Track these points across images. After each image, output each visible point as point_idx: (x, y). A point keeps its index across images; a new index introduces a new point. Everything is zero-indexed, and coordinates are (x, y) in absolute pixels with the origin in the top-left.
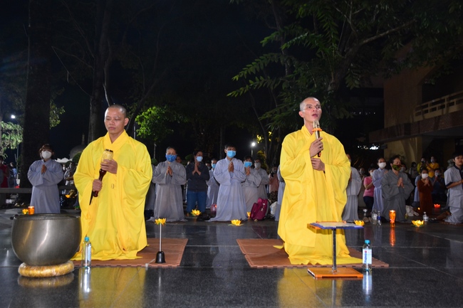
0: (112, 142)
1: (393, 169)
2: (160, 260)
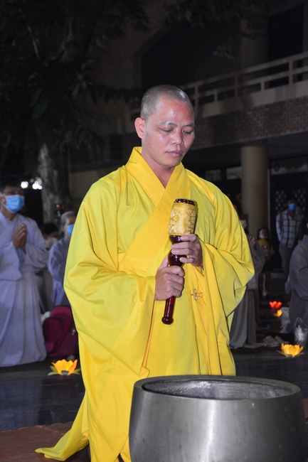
0: (165, 184)
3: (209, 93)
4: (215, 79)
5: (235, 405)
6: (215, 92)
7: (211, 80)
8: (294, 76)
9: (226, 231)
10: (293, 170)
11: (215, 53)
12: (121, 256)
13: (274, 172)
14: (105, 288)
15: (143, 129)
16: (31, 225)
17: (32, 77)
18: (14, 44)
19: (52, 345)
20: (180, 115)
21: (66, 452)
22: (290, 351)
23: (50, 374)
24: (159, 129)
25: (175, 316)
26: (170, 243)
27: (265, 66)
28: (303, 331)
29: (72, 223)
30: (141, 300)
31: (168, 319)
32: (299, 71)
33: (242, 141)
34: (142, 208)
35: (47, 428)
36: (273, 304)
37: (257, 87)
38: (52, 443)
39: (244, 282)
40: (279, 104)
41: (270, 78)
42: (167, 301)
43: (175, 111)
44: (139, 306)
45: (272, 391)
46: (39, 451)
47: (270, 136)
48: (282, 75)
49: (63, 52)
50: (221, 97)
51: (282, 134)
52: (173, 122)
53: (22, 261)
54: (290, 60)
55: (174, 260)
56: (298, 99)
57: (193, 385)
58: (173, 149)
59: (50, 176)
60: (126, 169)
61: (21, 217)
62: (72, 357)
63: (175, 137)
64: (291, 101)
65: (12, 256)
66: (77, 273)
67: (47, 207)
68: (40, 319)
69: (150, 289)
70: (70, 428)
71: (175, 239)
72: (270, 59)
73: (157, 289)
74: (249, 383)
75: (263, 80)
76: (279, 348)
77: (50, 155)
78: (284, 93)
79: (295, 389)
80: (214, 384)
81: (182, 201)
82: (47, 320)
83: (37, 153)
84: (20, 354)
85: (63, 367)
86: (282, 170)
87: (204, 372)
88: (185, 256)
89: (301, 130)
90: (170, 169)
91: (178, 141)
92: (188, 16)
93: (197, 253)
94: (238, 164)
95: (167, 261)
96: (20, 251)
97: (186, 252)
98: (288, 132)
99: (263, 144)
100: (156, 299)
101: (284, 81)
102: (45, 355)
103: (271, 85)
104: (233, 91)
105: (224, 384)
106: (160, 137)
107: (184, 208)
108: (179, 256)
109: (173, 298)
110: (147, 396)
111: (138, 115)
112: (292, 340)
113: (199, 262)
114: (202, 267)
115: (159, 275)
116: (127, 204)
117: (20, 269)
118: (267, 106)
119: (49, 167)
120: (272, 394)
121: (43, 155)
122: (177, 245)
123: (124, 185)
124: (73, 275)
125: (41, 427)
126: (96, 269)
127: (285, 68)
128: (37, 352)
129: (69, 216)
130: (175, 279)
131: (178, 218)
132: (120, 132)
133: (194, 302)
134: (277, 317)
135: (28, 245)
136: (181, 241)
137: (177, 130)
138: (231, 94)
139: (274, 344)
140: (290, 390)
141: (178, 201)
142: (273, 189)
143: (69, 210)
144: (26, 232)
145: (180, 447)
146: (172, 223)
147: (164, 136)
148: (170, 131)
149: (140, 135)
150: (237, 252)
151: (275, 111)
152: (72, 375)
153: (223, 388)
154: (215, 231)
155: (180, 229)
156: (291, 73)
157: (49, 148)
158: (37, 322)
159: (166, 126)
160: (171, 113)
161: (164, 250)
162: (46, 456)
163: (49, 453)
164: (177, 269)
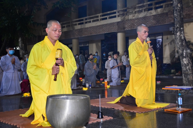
0: (54, 45)
1: (89, 61)
2: (100, 117)
3: (64, 26)
4: (65, 22)
5: (74, 101)
6: (65, 25)
7: (64, 22)
8: (85, 22)
9: (70, 58)
10: (85, 45)
11: (65, 15)
12: (42, 64)
13: (80, 46)
14: (38, 72)
15: (48, 31)
16: (16, 58)
17: (17, 19)
18: (11, 11)
19: (23, 89)
20: (58, 27)
21: (28, 115)
22: (85, 89)
23: (23, 96)
24: (53, 30)
25: (57, 79)
26: (56, 60)
27: (78, 19)
28: (88, 84)
29: (28, 58)
30: (48, 74)
31: (55, 80)
32: (86, 21)
33: (72, 38)
34: (48, 51)
35: (22, 110)
36: (80, 78)
37: (76, 25)
38: (24, 113)
39: (74, 71)
40: (81, 29)
41: (79, 22)
42: (55, 75)
43: (57, 26)
44: (47, 76)
45: (82, 97)
46: (20, 115)
47: (79, 37)
48: (82, 22)
49: (25, 13)
50: (67, 27)
51: (82, 36)
52: (57, 28)
53: (14, 67)
54: (84, 18)
55: (57, 64)
56: (86, 28)
57: (62, 97)
58: (56, 35)
59: (22, 46)
60: (44, 41)
61: (14, 56)
62: (29, 92)
63: (57, 32)
64: (84, 28)
65: (11, 66)
66: (31, 68)
67: (21, 54)
68: (19, 83)
69: (50, 72)
70: (29, 109)
71: (57, 59)
72: (79, 18)
73: (52, 72)
74: (77, 95)
75: (77, 23)
76: (82, 89)
77: (22, 40)
78: (82, 26)
79: (88, 96)
80: (68, 96)
81: (59, 49)
82: (21, 83)
83: (18, 40)
84: (15, 91)
85: (26, 95)
86: (82, 45)
87: (64, 94)
88: (60, 63)
89: (87, 36)
90: (55, 41)
91: (58, 33)
92: (58, 6)
93: (63, 63)
94: (72, 44)
95: (55, 65)
96: (14, 65)
97: (60, 62)
98: (84, 36)
99: (78, 39)
100: (52, 75)
101: (83, 23)
102: (21, 92)
103: (79, 24)
104: (70, 25)
105: (70, 96)
106: (53, 32)
107: (59, 51)
108: (58, 63)
109: (57, 74)
110: (50, 99)
111: (46, 27)
112: (85, 86)
113: (63, 65)
114: (64, 67)
115: (53, 68)
116: (44, 50)
117: (14, 69)
118: (78, 29)
119: (21, 43)
120: (82, 98)
121: (20, 40)
122: (57, 61)
123: (43, 45)
124: (29, 68)
125: (21, 109)
126: (36, 67)
127: (83, 20)
128: (19, 91)
129: (27, 56)
130: (57, 69)
131: (58, 54)
132: (41, 35)
133: (62, 76)
134: (81, 81)
135: (15, 63)
136: (59, 59)
137: (57, 30)
138: (69, 26)
139: (81, 88)
140: (87, 97)
141: (57, 49)
142: (80, 50)
143: (27, 54)
144: (15, 60)
145: (59, 112)
146: (56, 55)
147: (54, 32)
148: (56, 31)
149: (47, 32)
150: (73, 63)
151: (80, 30)
152: (29, 97)
153: (70, 97)
154: (67, 58)
155: (58, 57)
156: (84, 21)
157: (21, 38)
158: (18, 84)
159: (55, 29)
160: (56, 26)
161: (54, 62)
162: (23, 116)
163: (23, 115)
164: (57, 67)
